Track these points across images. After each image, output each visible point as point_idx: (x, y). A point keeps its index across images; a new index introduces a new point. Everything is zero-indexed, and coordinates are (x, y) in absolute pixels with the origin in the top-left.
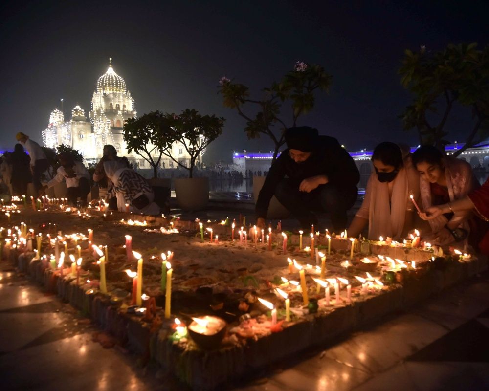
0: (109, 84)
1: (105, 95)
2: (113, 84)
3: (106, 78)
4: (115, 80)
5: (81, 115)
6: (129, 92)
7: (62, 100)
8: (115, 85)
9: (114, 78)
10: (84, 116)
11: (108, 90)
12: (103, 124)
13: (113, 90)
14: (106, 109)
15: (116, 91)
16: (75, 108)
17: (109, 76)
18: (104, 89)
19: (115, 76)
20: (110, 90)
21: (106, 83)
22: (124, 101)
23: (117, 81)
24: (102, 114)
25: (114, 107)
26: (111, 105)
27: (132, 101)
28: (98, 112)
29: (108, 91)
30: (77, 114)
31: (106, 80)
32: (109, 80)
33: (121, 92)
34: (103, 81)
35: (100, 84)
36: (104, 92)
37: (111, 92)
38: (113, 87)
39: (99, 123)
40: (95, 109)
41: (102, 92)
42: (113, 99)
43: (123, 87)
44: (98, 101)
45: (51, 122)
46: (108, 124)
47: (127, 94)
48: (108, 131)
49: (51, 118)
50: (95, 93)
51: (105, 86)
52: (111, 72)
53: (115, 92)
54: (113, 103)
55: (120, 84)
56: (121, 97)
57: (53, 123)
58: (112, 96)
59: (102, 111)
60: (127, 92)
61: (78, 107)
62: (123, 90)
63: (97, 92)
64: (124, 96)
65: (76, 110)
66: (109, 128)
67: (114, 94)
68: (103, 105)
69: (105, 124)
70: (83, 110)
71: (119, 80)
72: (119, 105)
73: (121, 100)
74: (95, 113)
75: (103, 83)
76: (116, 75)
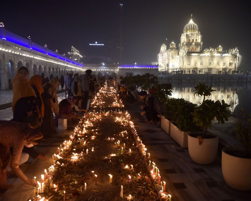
0: (190, 29)
1: (187, 35)
2: (192, 29)
3: (188, 26)
4: (193, 26)
5: (174, 46)
6: (200, 32)
7: (167, 39)
8: (193, 29)
9: (193, 25)
10: (175, 47)
11: (189, 32)
12: (183, 51)
13: (191, 32)
14: (187, 42)
15: (193, 32)
16: (171, 43)
17: (190, 24)
18: (186, 32)
19: (193, 24)
20: (190, 32)
21: (188, 29)
22: (196, 37)
23: (193, 27)
24: (185, 45)
25: (191, 41)
26: (190, 40)
27: (201, 37)
28: (183, 44)
29: (189, 33)
30: (172, 46)
31: (188, 27)
32: (190, 27)
33: (195, 33)
34: (187, 27)
35: (185, 29)
36: (187, 34)
37: (190, 33)
38: (191, 30)
39: (181, 50)
41: (185, 34)
42: (191, 36)
43: (196, 30)
44: (183, 39)
45: (161, 50)
46: (185, 51)
47: (198, 33)
48: (185, 55)
49: (161, 47)
50: (182, 34)
51: (187, 30)
52: (191, 22)
53: (192, 33)
54: (190, 39)
55: (195, 28)
56: (195, 35)
57: (162, 51)
58: (190, 35)
59: (184, 43)
60: (198, 32)
61: (173, 43)
62: (196, 31)
63: (183, 34)
64: (197, 34)
65: (172, 44)
66: (186, 53)
67: (192, 34)
68: (186, 40)
70: (175, 44)
71: (195, 26)
72: (193, 40)
73: (195, 37)
75: (186, 29)
76: (194, 23)
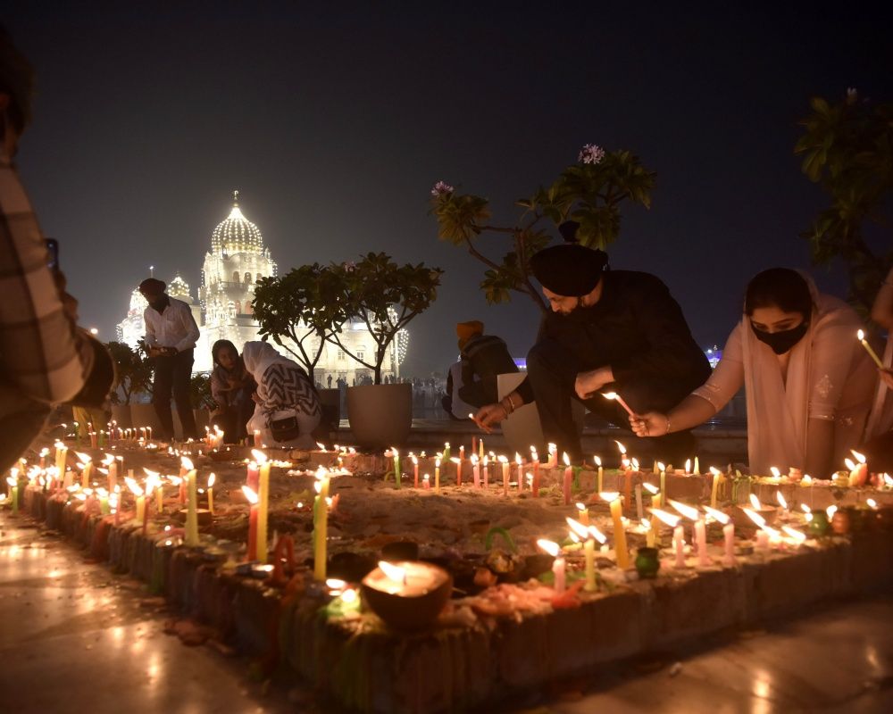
0: (233, 238)
1: (225, 256)
2: (240, 238)
3: (228, 227)
4: (243, 229)
5: (183, 294)
6: (269, 251)
7: (152, 268)
8: (245, 238)
9: (242, 226)
10: (188, 295)
11: (231, 248)
12: (221, 308)
13: (240, 248)
14: (228, 283)
15: (246, 249)
16: (174, 282)
17: (234, 223)
18: (223, 247)
19: (244, 224)
20: (234, 247)
21: (227, 237)
22: (259, 266)
23: (246, 231)
24: (221, 291)
25: (242, 279)
26: (237, 275)
27: (274, 267)
28: (214, 287)
29: (231, 251)
30: (176, 293)
31: (228, 231)
32: (233, 231)
33: (253, 252)
34: (222, 232)
35: (217, 237)
36: (225, 252)
37: (237, 251)
38: (240, 242)
39: (215, 308)
40: (207, 283)
41: (220, 252)
42: (241, 263)
43: (257, 242)
44: (213, 269)
45: (132, 308)
46: (230, 309)
47: (263, 254)
48: (230, 322)
49: (133, 296)
50: (208, 254)
51: (226, 242)
52: (236, 215)
53: (243, 251)
54: (239, 271)
55: (253, 237)
56: (254, 260)
57: (135, 310)
58: (237, 259)
59: (220, 285)
60: (264, 251)
61: (178, 280)
62: (257, 248)
63: (211, 253)
64: (259, 258)
65: (175, 285)
66: (233, 317)
67: (242, 256)
68: (223, 275)
69: (224, 309)
70: (187, 286)
71: (251, 229)
72: (250, 275)
73: (254, 266)
74: (209, 289)
75: (222, 237)
76: (246, 220)
